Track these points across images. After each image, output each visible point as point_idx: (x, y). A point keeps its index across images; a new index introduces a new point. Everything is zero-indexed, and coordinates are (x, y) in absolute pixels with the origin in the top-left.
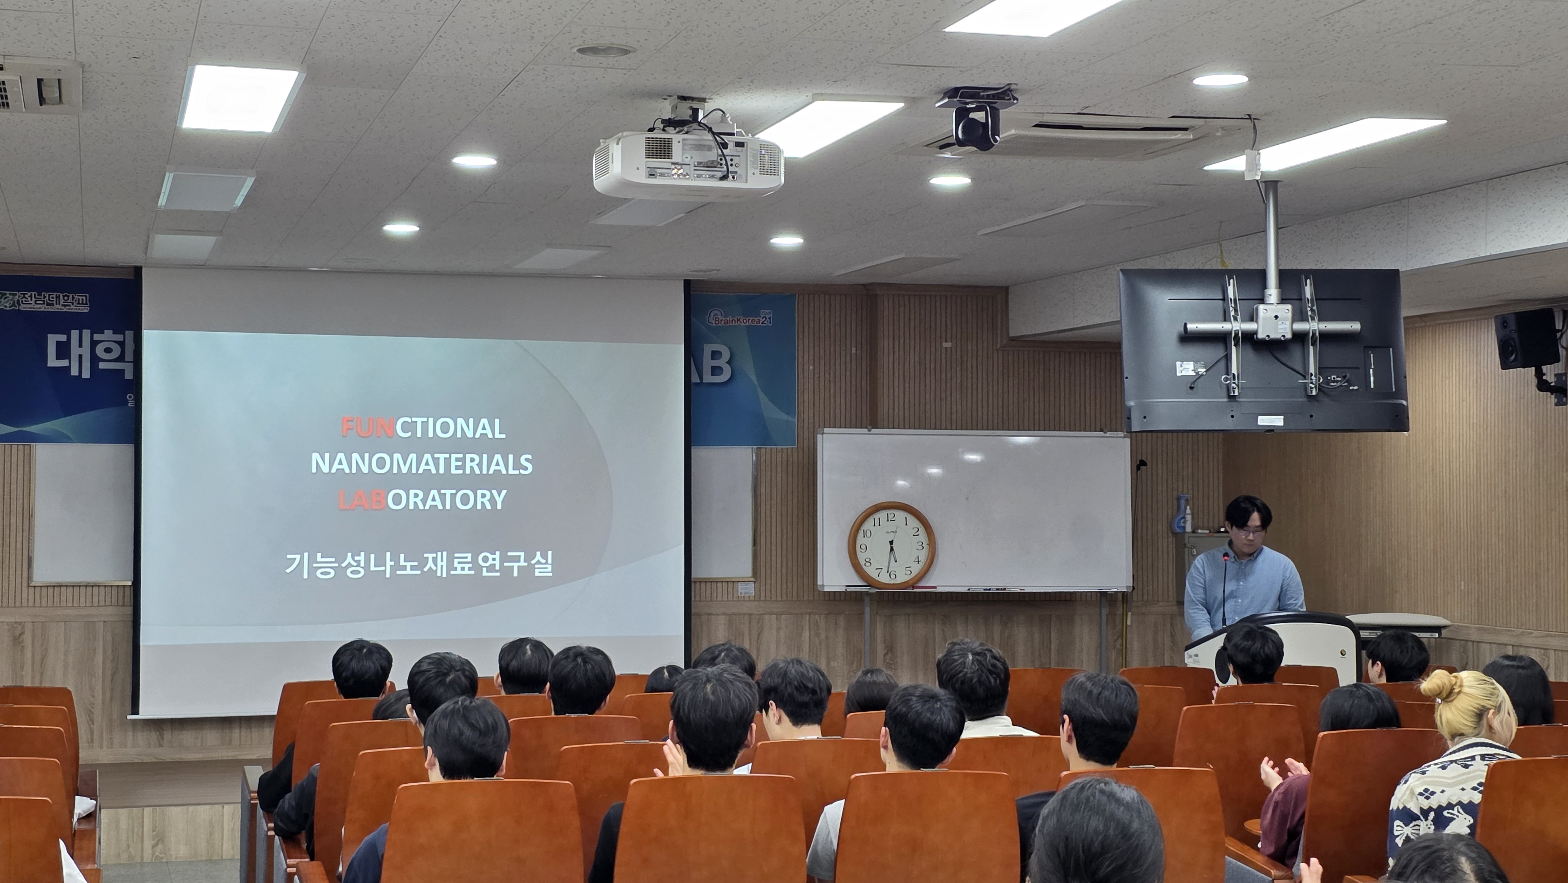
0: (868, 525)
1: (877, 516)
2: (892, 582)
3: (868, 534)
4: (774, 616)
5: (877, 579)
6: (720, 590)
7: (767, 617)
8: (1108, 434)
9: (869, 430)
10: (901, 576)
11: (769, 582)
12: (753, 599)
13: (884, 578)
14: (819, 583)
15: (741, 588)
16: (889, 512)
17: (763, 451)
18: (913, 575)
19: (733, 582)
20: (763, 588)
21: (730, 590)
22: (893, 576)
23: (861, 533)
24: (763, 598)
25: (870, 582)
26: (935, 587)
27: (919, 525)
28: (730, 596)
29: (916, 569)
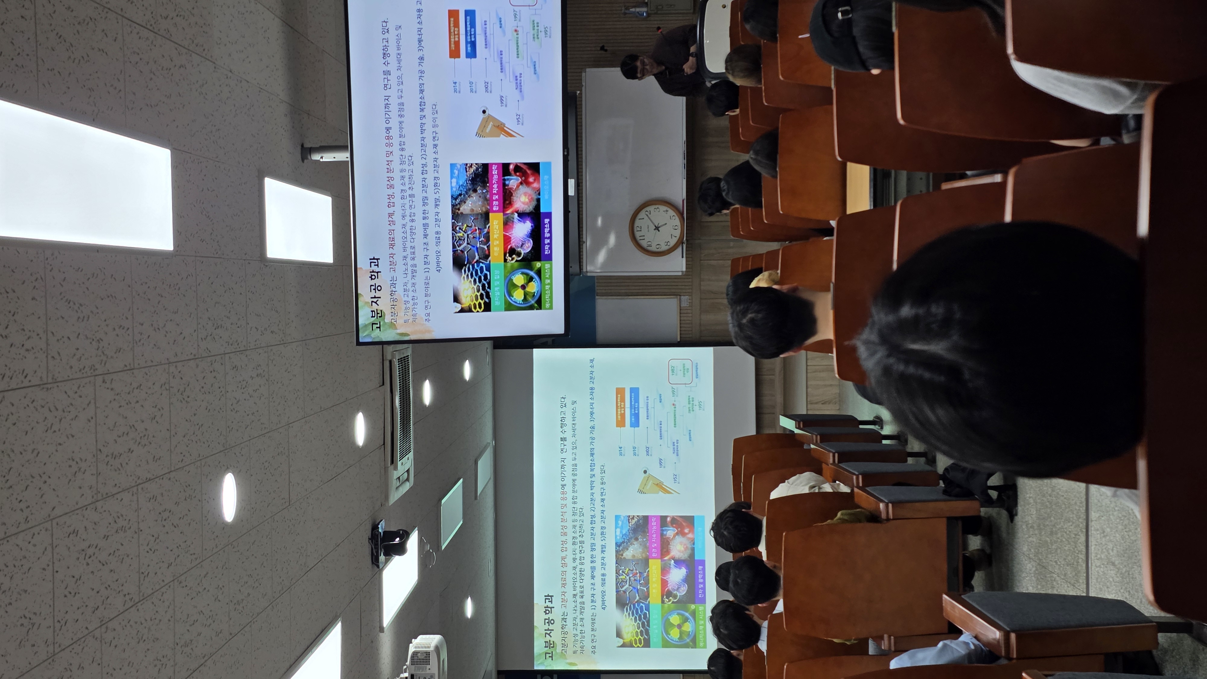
0: (644, 243)
1: (638, 238)
2: (680, 229)
3: (649, 243)
4: (702, 283)
5: (678, 238)
6: (685, 318)
7: (702, 288)
8: (584, 84)
9: (584, 242)
10: (675, 222)
11: (680, 287)
12: (690, 297)
13: (678, 233)
14: (680, 274)
15: (685, 304)
16: (635, 230)
17: (598, 291)
18: (675, 215)
19: (680, 310)
20: (684, 291)
21: (685, 311)
22: (676, 228)
23: (649, 248)
24: (690, 291)
25: (680, 242)
26: (683, 201)
27: (644, 211)
28: (689, 311)
29: (671, 212)
